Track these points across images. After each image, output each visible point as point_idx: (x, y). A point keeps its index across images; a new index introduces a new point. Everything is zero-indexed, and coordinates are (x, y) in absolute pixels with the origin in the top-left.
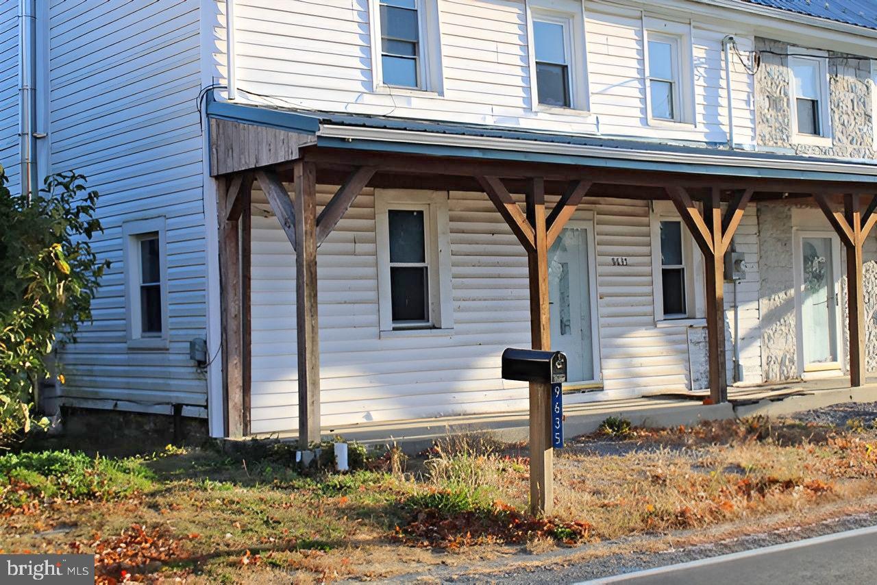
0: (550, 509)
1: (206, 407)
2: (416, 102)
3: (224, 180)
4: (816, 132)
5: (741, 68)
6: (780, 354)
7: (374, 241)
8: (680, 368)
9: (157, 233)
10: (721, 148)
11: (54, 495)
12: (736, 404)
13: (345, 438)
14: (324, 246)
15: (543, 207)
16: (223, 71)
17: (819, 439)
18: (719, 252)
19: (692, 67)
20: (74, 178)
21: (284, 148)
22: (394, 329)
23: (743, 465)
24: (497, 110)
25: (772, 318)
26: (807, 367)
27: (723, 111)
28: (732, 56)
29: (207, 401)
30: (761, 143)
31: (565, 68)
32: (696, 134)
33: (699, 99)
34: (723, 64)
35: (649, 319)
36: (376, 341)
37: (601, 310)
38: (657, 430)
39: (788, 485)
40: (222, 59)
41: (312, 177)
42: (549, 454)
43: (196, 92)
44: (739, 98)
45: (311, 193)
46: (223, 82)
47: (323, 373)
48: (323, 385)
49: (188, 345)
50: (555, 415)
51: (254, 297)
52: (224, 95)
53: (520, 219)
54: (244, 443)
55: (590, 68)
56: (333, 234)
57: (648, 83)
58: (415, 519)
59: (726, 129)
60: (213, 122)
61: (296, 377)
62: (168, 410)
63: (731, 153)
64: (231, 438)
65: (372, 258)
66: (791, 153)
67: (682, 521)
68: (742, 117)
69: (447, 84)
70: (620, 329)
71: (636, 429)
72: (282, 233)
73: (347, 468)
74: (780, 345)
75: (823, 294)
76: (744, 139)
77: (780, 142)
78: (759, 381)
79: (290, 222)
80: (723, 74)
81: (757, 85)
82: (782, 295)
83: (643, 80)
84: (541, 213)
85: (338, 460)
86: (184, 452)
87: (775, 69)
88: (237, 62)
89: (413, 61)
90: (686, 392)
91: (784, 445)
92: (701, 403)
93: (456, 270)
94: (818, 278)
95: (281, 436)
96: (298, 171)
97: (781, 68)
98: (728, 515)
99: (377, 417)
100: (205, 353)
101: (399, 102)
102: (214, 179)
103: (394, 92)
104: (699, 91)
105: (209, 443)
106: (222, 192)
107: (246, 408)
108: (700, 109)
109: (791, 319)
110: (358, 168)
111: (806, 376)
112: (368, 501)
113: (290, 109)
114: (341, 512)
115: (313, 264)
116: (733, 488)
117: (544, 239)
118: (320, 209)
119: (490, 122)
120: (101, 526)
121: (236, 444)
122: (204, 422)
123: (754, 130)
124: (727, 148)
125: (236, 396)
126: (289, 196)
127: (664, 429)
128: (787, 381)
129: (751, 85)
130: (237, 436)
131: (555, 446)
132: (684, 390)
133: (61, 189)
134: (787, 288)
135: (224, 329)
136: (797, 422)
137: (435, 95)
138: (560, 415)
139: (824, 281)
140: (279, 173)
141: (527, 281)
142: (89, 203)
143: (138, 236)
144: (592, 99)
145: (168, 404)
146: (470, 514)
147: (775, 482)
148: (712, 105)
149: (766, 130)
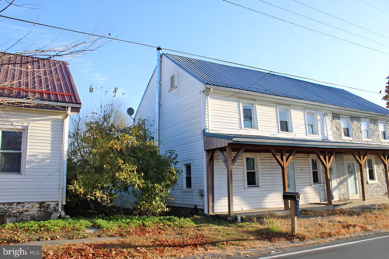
0: (296, 232)
1: (203, 206)
2: (252, 131)
3: (208, 151)
4: (348, 136)
5: (329, 121)
6: (343, 193)
7: (243, 165)
8: (318, 197)
9: (190, 164)
10: (325, 140)
11: (174, 227)
12: (334, 205)
13: (240, 214)
14: (234, 167)
15: (285, 156)
16: (207, 125)
17: (358, 214)
18: (328, 167)
19: (317, 121)
20: (172, 151)
21: (224, 143)
22: (248, 187)
23: (341, 221)
24: (271, 133)
25: (340, 183)
26: (350, 196)
27: (325, 131)
28: (327, 118)
29: (204, 204)
30: (335, 139)
31: (286, 122)
32: (319, 137)
33: (319, 129)
34: (325, 120)
35: (310, 184)
36: (244, 190)
37: (298, 182)
38: (315, 212)
39: (354, 226)
40: (207, 122)
41: (231, 150)
42: (296, 218)
43: (201, 130)
44: (329, 128)
45: (231, 154)
46: (207, 128)
47: (234, 198)
48: (234, 201)
49: (199, 191)
50: (297, 208)
51: (215, 179)
52: (207, 130)
53: (280, 159)
54: (213, 215)
55: (293, 122)
56: (236, 164)
57: (307, 125)
58: (263, 234)
59: (326, 136)
60: (205, 137)
61: (227, 199)
62: (193, 207)
63: (328, 142)
64: (210, 214)
65: (242, 169)
66: (343, 141)
67: (330, 235)
68: (330, 133)
69: (259, 127)
70: (302, 187)
71: (310, 212)
72: (223, 164)
73: (240, 221)
74: (343, 190)
75: (353, 177)
76: (331, 138)
77: (340, 139)
78: (338, 200)
79: (226, 161)
80: (325, 122)
81: (333, 125)
82: (343, 177)
83: (305, 124)
84: (285, 158)
85: (238, 219)
86: (199, 217)
87: (337, 121)
88: (210, 123)
89: (250, 122)
90: (320, 202)
91: (349, 216)
92: (325, 205)
93: (262, 172)
94: (351, 173)
95: (223, 213)
96: (227, 149)
97: (339, 120)
98: (341, 233)
99: (245, 209)
100: (203, 193)
101: (248, 131)
102: (205, 151)
103: (247, 129)
104: (319, 127)
105: (204, 215)
106: (207, 154)
107: (213, 207)
108: (320, 131)
109: (345, 183)
110: (241, 148)
111: (350, 198)
112: (250, 229)
113: (222, 134)
114: (244, 232)
115: (231, 171)
116: (340, 227)
117: (285, 164)
118: (233, 158)
119: (269, 136)
120: (188, 234)
121: (211, 215)
122: (203, 210)
123: (333, 136)
124: (327, 140)
125: (211, 204)
126: (224, 155)
127: (317, 212)
128: (345, 200)
129: (332, 125)
130: (211, 213)
131: (297, 216)
132: (319, 202)
133: (170, 154)
134: (343, 176)
135: (208, 187)
136: (351, 210)
137: (256, 130)
138: (298, 208)
139: (353, 173)
140: (222, 149)
141: (281, 175)
142: (176, 157)
143: (185, 164)
144: (294, 129)
145: (193, 205)
146: (277, 233)
147: (351, 225)
148: (323, 130)
149: (336, 136)
